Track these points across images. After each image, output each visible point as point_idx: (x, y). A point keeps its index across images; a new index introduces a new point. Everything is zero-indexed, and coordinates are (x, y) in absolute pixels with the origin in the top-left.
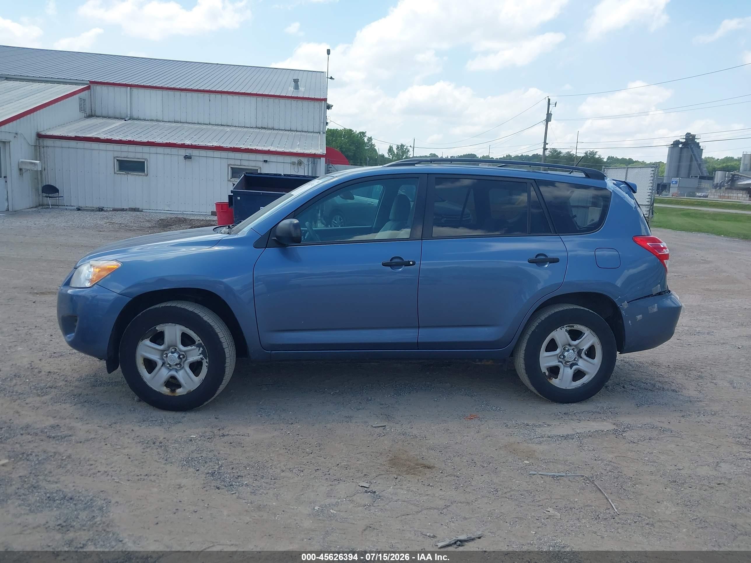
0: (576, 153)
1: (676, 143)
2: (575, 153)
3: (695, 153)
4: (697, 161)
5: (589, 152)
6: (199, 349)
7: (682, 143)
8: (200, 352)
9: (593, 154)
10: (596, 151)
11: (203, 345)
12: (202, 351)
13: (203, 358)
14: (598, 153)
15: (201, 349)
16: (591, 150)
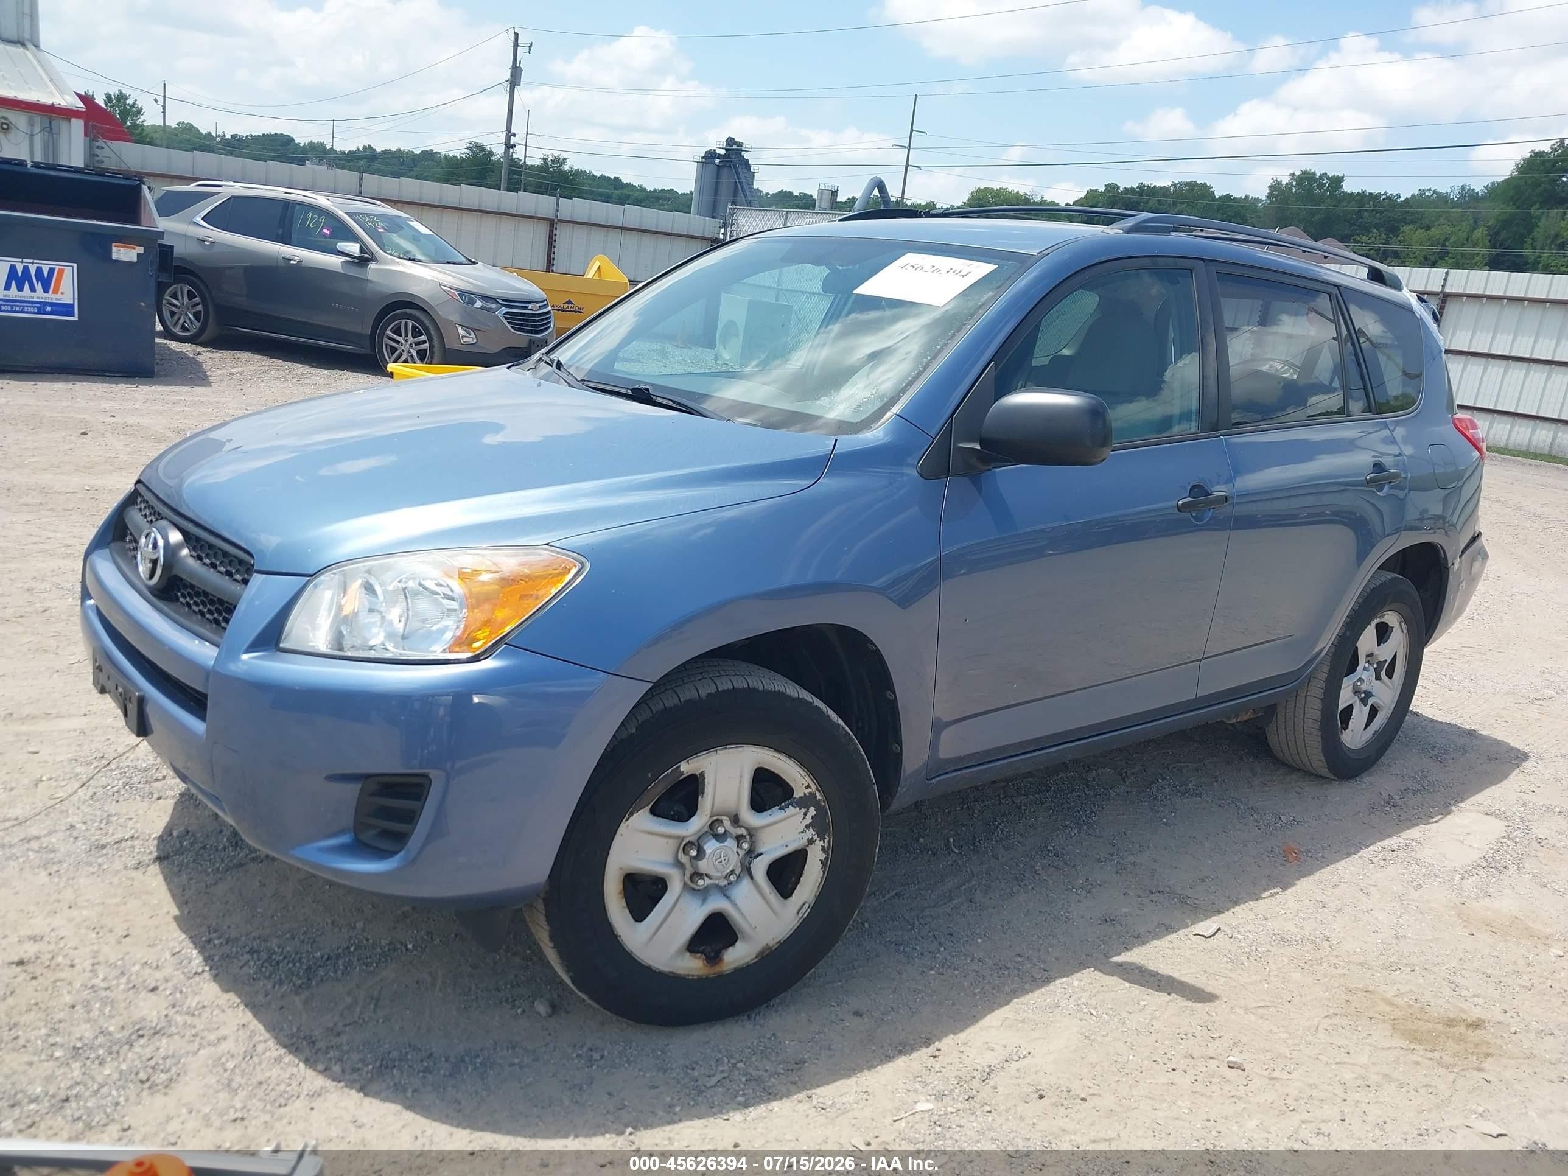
0: (525, 156)
1: (710, 156)
2: (522, 159)
3: (743, 180)
4: (745, 195)
5: (550, 158)
6: (805, 814)
7: (719, 156)
8: (808, 820)
9: (559, 162)
10: (563, 155)
11: (819, 797)
12: (812, 817)
13: (816, 837)
14: (568, 162)
15: (812, 811)
16: (556, 154)
